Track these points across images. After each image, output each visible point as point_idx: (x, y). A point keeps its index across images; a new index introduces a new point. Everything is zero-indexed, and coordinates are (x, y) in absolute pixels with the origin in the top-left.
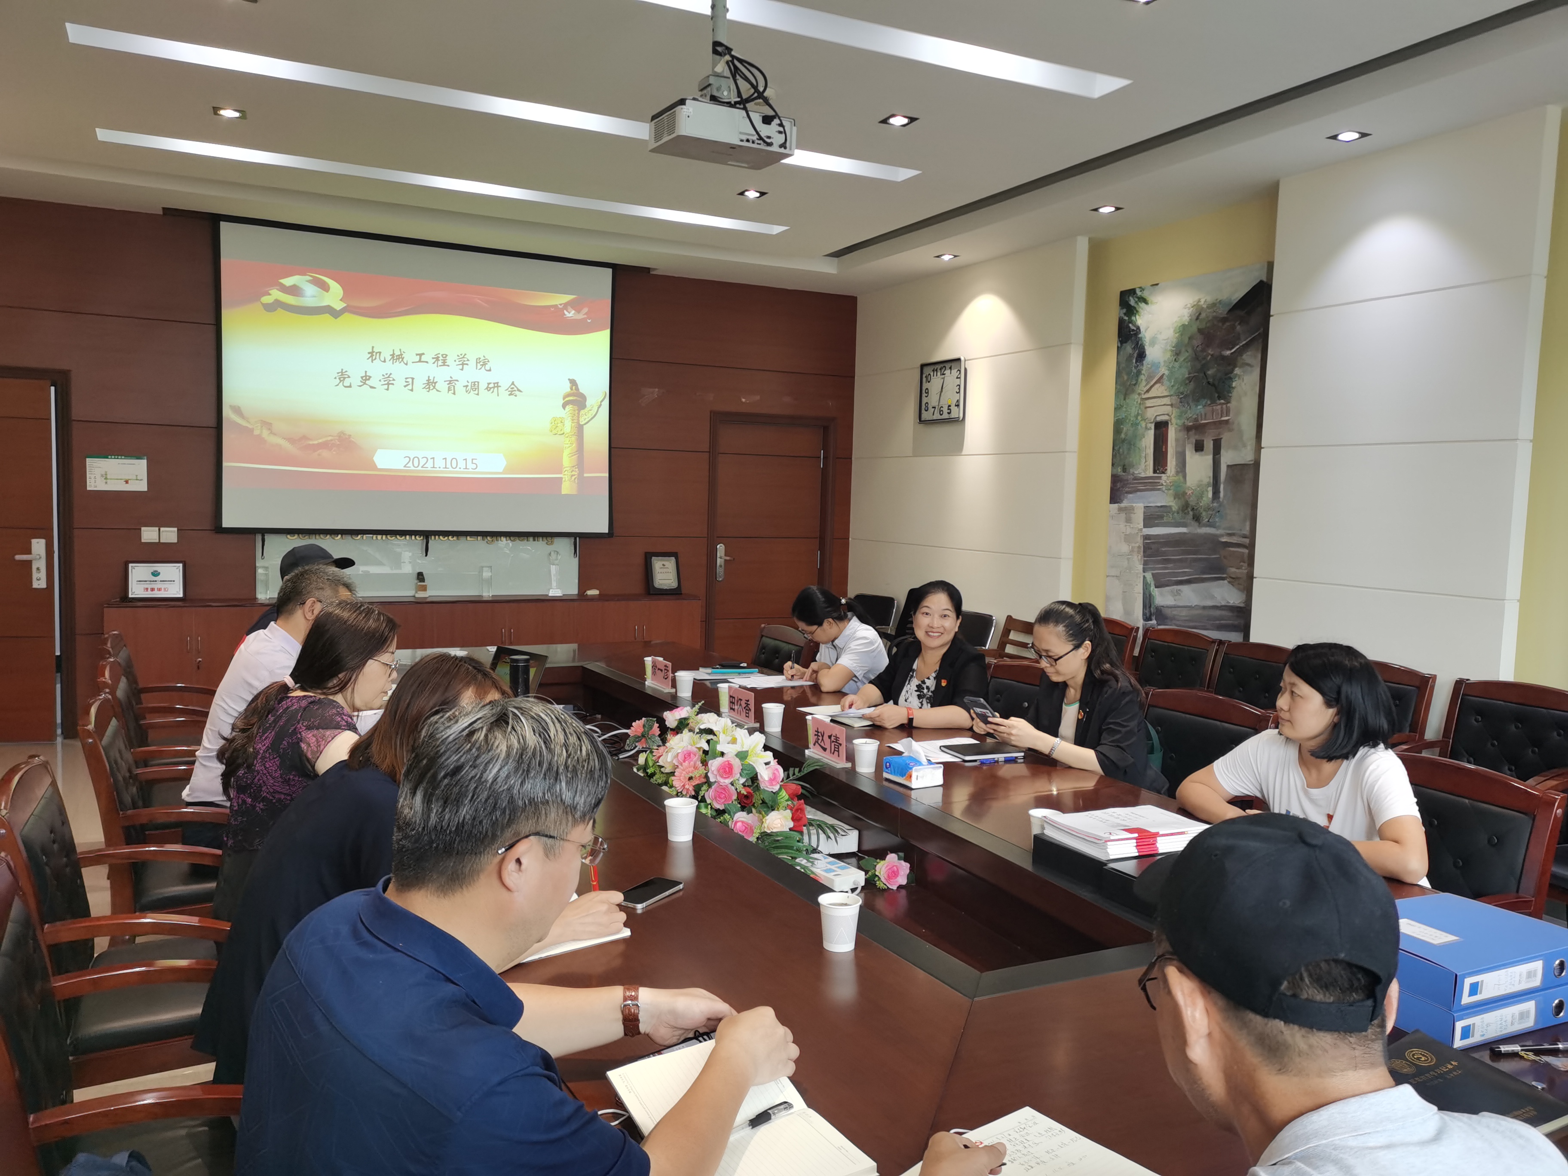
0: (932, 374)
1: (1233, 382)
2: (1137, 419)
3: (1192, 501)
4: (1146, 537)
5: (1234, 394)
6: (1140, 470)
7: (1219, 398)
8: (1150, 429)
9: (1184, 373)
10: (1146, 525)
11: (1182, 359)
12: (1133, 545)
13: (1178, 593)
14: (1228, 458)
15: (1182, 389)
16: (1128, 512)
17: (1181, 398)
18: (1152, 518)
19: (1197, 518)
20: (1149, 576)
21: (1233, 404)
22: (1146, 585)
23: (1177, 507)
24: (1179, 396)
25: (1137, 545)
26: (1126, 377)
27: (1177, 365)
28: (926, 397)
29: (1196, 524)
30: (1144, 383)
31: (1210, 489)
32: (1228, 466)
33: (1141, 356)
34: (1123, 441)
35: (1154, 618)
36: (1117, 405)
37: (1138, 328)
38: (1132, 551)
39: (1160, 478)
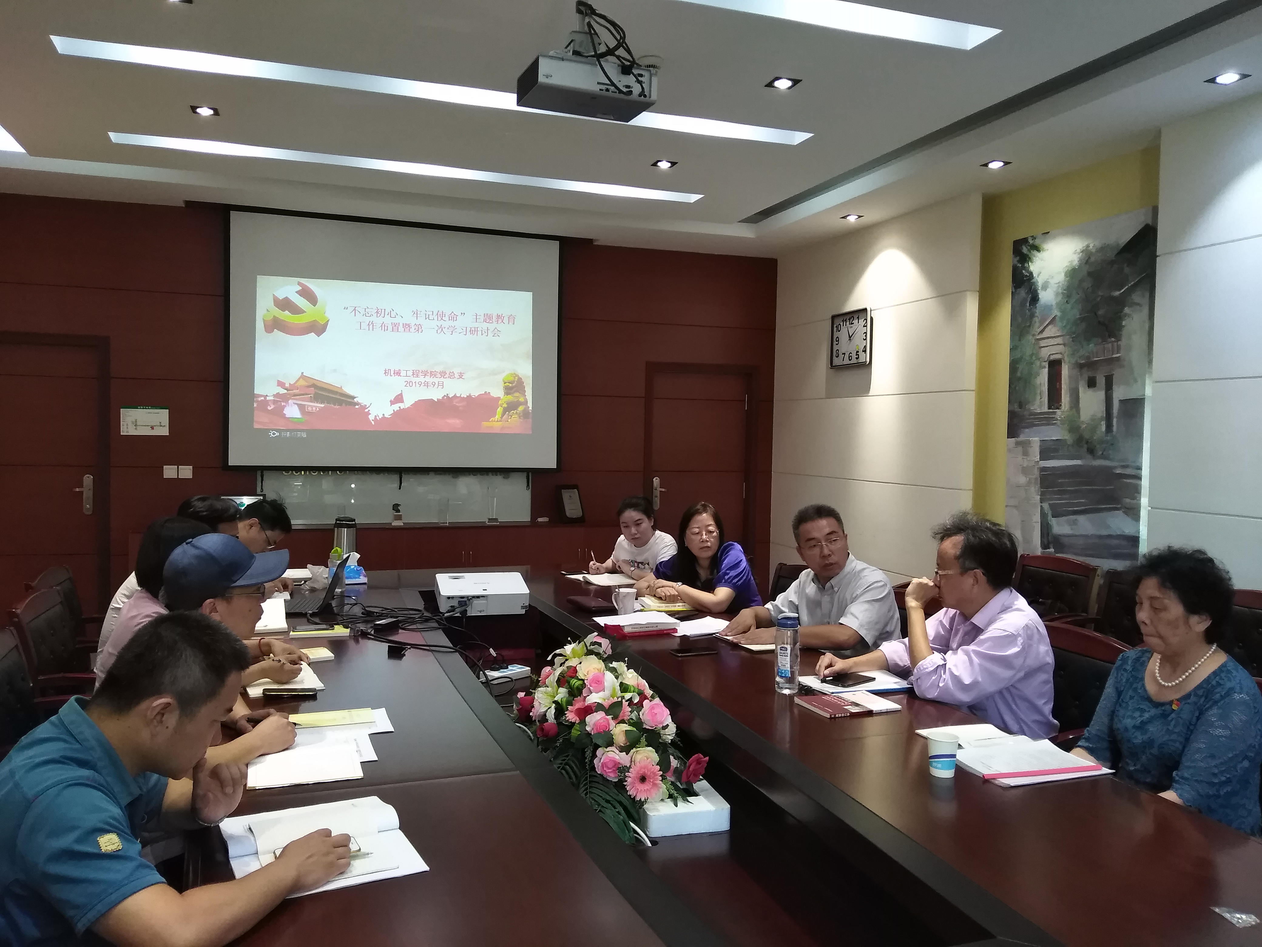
0: (842, 324)
1: (1122, 321)
2: (1031, 357)
3: (1087, 436)
4: (1043, 469)
5: (1124, 332)
6: (1035, 407)
7: (1110, 336)
8: (1045, 367)
9: (1075, 313)
10: (1042, 459)
11: (1072, 301)
12: (1031, 476)
13: (1075, 522)
14: (1119, 393)
15: (1074, 329)
16: (1025, 446)
17: (1072, 338)
18: (1047, 451)
19: (1091, 451)
20: (1046, 506)
21: (1123, 343)
22: (1043, 515)
23: (1071, 441)
24: (1071, 336)
25: (1034, 477)
26: (1020, 320)
27: (1069, 306)
28: (837, 344)
29: (1090, 456)
30: (1037, 324)
31: (1103, 423)
32: (1121, 401)
33: (1035, 299)
34: (1019, 379)
35: (1051, 546)
36: (1013, 347)
37: (1031, 273)
38: (1029, 483)
39: (1055, 413)
